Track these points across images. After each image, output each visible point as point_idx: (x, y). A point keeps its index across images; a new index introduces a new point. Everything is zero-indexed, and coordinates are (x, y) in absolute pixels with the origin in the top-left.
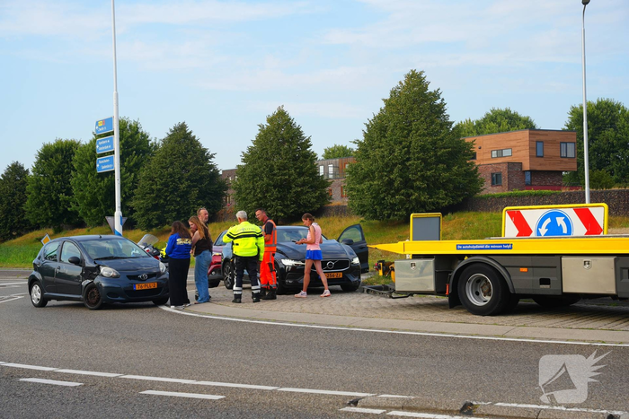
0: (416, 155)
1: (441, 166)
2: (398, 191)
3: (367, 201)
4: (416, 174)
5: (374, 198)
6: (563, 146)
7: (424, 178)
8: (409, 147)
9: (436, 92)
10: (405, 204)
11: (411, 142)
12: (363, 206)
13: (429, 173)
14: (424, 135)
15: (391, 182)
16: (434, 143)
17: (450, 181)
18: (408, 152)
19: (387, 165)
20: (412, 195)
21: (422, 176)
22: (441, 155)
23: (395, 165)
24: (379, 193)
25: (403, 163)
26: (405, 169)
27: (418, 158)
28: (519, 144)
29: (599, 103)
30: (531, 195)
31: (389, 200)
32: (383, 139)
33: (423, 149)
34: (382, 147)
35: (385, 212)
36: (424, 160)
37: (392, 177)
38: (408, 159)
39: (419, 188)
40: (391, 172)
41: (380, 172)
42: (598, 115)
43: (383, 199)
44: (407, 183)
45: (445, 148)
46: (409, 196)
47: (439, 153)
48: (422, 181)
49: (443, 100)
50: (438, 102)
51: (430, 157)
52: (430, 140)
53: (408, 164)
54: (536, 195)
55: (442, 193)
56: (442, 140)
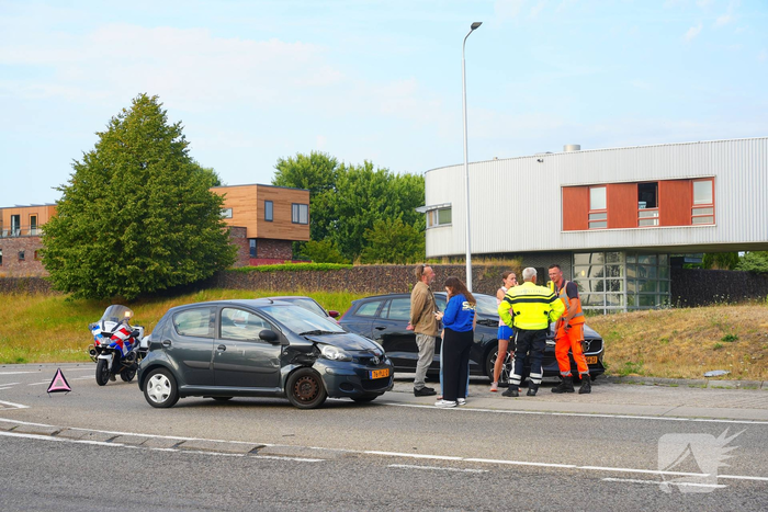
0: (159, 211)
1: (188, 226)
2: (129, 258)
3: (84, 270)
4: (157, 236)
5: (93, 267)
6: (295, 207)
7: (166, 243)
8: (147, 198)
9: (176, 126)
10: (138, 277)
11: (149, 192)
12: (76, 278)
13: (174, 236)
14: (167, 183)
15: (119, 246)
16: (179, 195)
17: (200, 247)
18: (145, 205)
19: (114, 222)
20: (149, 264)
21: (166, 238)
22: (189, 212)
23: (126, 223)
24: (102, 261)
25: (139, 220)
26: (141, 228)
27: (160, 215)
28: (242, 203)
29: (314, 157)
30: (312, 269)
31: (116, 270)
32: (107, 186)
33: (167, 202)
34: (104, 197)
35: (110, 288)
36: (168, 218)
37: (122, 239)
38: (146, 215)
39: (159, 256)
40: (122, 232)
41: (103, 231)
42: (314, 172)
43: (108, 269)
44: (143, 249)
45: (195, 203)
46: (144, 266)
47: (187, 209)
48: (164, 247)
49: (184, 137)
50: (177, 140)
51: (175, 215)
52: (175, 190)
53: (147, 221)
54: (319, 269)
55: (190, 264)
56: (190, 191)
